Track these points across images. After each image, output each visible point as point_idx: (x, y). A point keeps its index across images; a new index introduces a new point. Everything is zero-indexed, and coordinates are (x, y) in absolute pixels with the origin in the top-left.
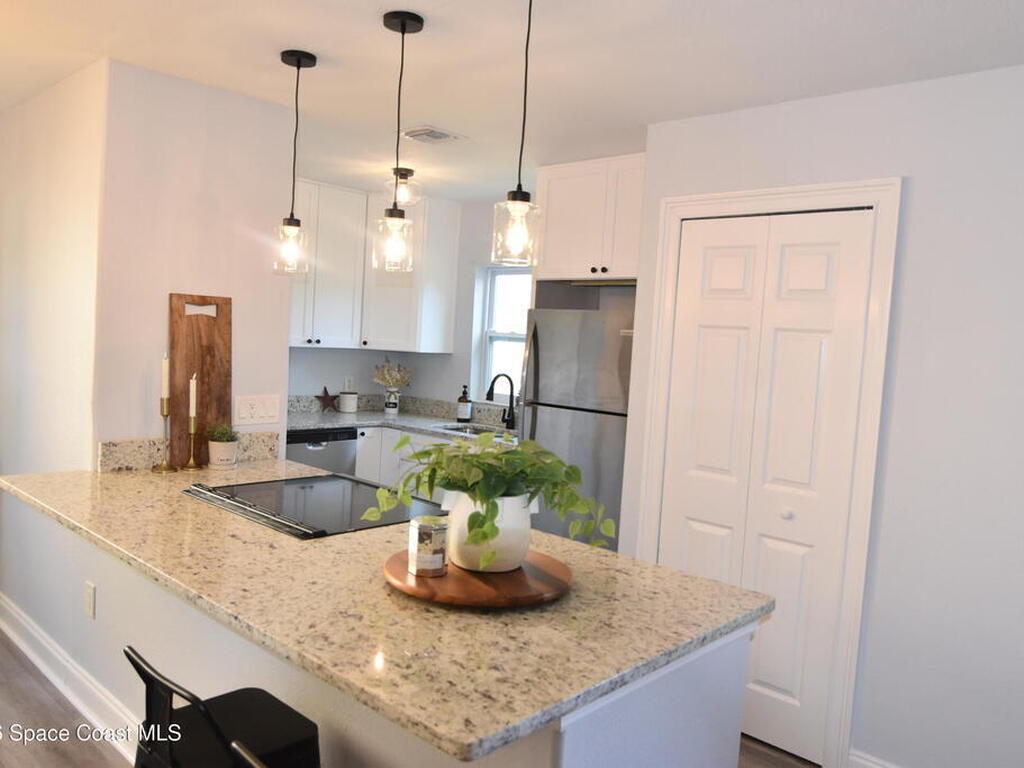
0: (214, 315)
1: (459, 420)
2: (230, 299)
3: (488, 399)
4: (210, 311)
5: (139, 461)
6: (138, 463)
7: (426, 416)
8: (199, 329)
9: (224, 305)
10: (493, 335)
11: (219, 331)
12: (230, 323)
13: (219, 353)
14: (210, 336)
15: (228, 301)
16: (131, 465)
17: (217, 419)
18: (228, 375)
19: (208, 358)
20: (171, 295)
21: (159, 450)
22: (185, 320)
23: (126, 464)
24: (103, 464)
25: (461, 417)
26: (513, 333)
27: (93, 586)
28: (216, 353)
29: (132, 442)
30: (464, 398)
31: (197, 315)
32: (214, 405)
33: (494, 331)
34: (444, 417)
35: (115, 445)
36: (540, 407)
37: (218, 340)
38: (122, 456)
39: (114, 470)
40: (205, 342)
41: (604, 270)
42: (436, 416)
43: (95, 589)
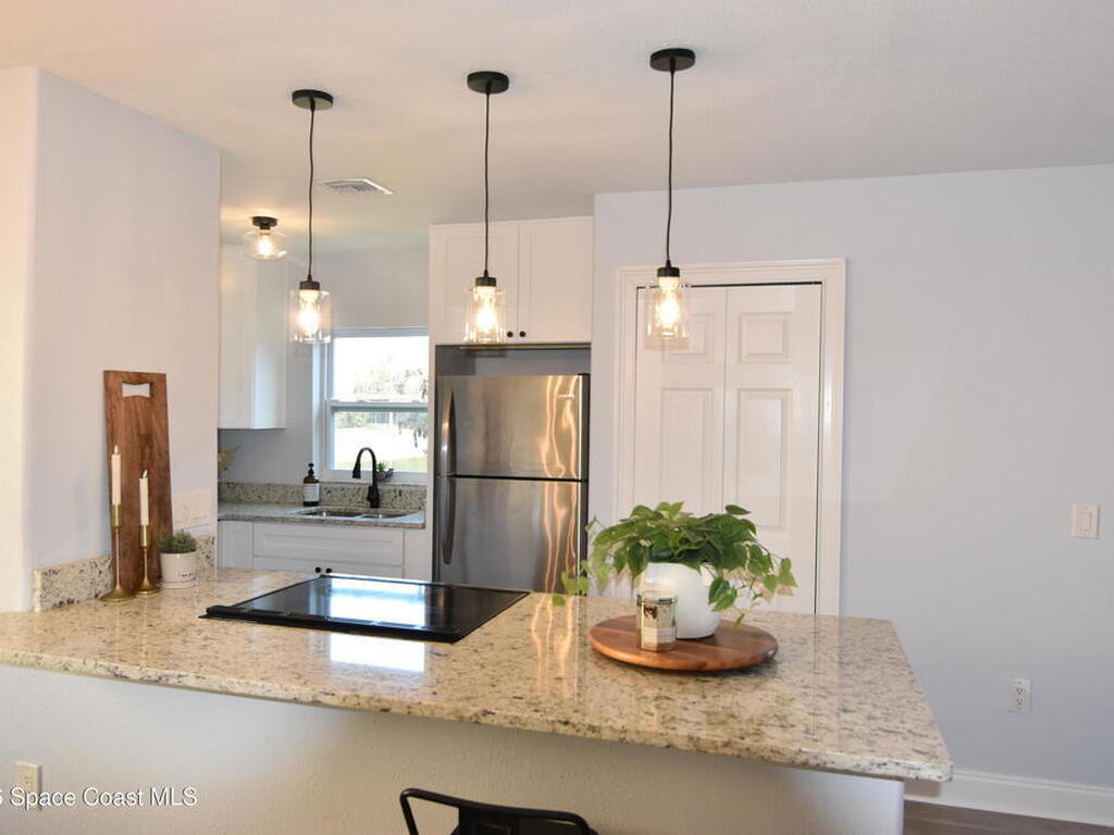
0: (148, 395)
1: (307, 504)
2: (165, 375)
3: (354, 477)
4: (143, 390)
5: (81, 592)
6: (80, 593)
7: (251, 503)
8: (136, 412)
9: (157, 383)
10: (335, 405)
11: (155, 415)
12: (166, 406)
13: (157, 442)
14: (148, 422)
15: (162, 378)
16: (72, 597)
18: (167, 469)
19: (147, 451)
20: (107, 374)
21: (100, 572)
22: (123, 404)
23: (67, 597)
24: (43, 599)
25: (308, 500)
26: (362, 402)
27: (36, 766)
28: (155, 443)
29: (73, 567)
30: (310, 479)
31: (134, 397)
33: (336, 401)
34: (278, 503)
35: (56, 573)
36: (458, 480)
37: (156, 427)
38: (62, 586)
39: (54, 605)
40: (143, 431)
41: (523, 334)
42: (267, 503)
43: (40, 769)
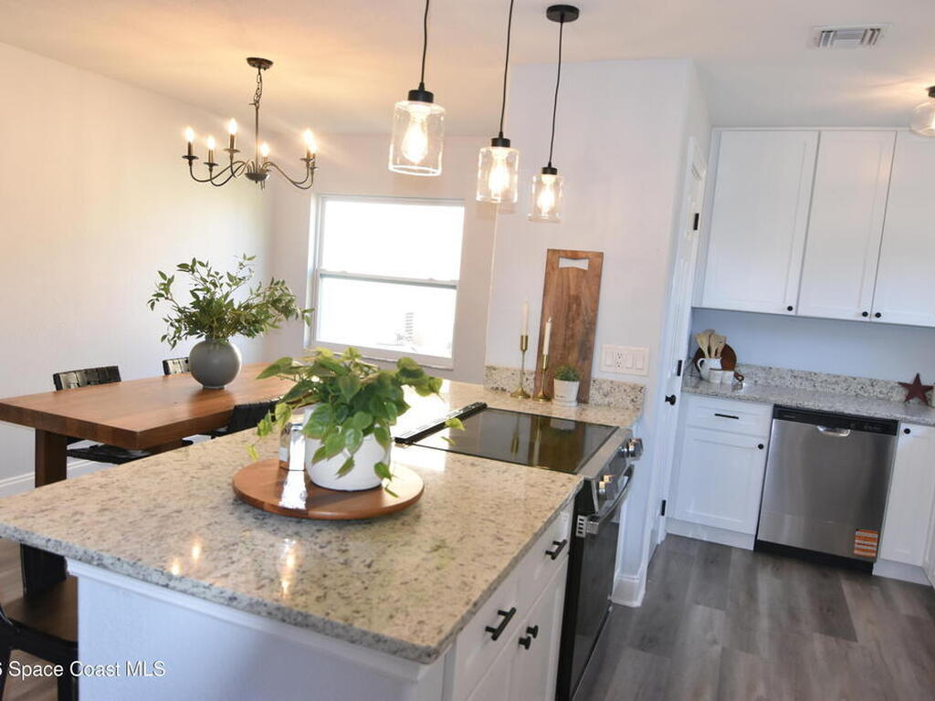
0: (586, 268)
2: (602, 253)
4: (582, 264)
5: (512, 385)
6: (511, 387)
8: (568, 280)
9: (596, 259)
11: (587, 282)
12: (600, 277)
13: (585, 301)
14: (578, 286)
15: (600, 255)
16: (505, 388)
17: (577, 362)
18: (593, 323)
19: (574, 306)
20: (549, 250)
21: (527, 379)
22: (557, 272)
23: (501, 386)
28: (583, 302)
29: (507, 369)
31: (570, 268)
32: (576, 349)
35: (495, 369)
37: (585, 291)
38: (499, 378)
39: (492, 388)
